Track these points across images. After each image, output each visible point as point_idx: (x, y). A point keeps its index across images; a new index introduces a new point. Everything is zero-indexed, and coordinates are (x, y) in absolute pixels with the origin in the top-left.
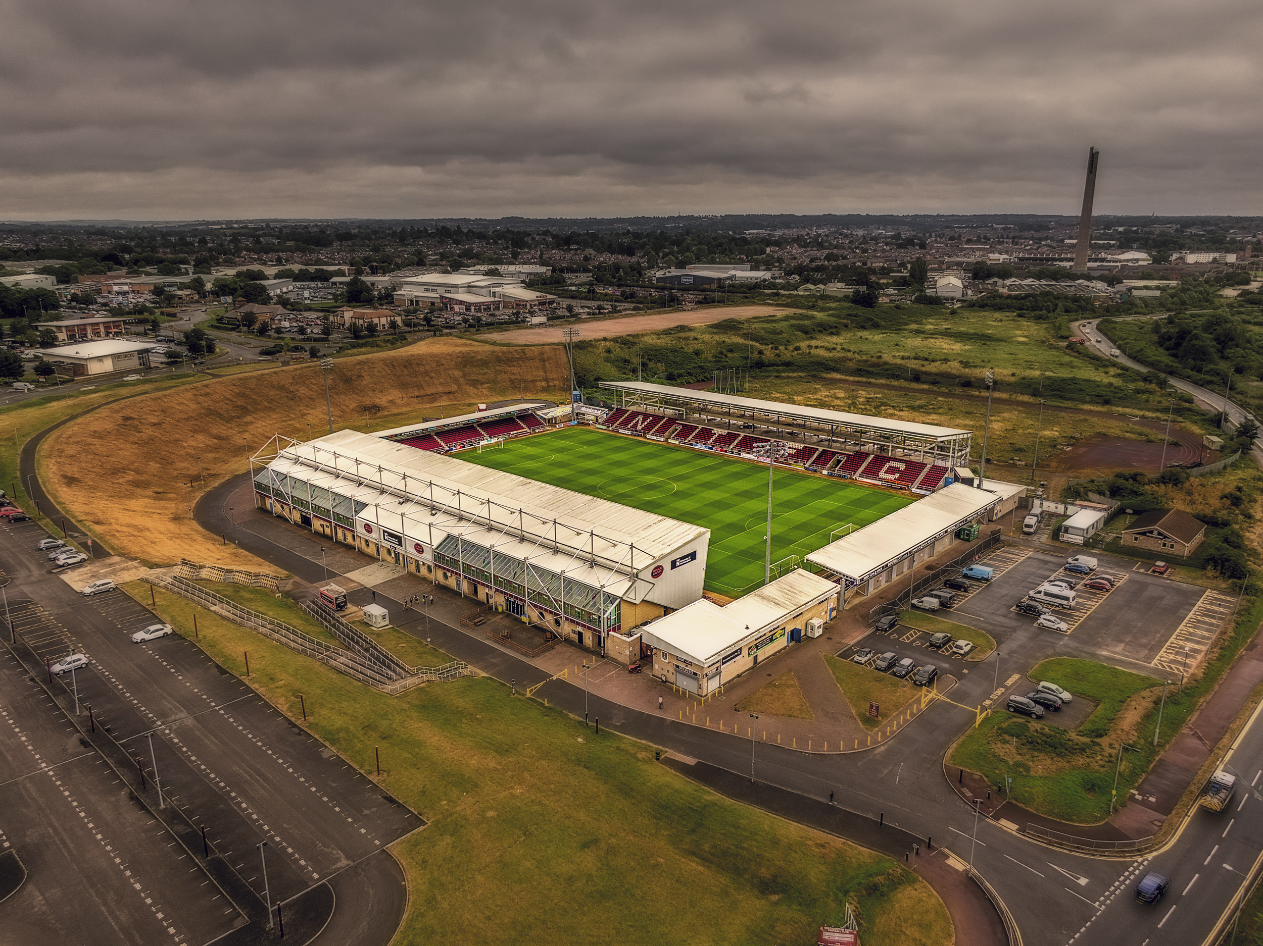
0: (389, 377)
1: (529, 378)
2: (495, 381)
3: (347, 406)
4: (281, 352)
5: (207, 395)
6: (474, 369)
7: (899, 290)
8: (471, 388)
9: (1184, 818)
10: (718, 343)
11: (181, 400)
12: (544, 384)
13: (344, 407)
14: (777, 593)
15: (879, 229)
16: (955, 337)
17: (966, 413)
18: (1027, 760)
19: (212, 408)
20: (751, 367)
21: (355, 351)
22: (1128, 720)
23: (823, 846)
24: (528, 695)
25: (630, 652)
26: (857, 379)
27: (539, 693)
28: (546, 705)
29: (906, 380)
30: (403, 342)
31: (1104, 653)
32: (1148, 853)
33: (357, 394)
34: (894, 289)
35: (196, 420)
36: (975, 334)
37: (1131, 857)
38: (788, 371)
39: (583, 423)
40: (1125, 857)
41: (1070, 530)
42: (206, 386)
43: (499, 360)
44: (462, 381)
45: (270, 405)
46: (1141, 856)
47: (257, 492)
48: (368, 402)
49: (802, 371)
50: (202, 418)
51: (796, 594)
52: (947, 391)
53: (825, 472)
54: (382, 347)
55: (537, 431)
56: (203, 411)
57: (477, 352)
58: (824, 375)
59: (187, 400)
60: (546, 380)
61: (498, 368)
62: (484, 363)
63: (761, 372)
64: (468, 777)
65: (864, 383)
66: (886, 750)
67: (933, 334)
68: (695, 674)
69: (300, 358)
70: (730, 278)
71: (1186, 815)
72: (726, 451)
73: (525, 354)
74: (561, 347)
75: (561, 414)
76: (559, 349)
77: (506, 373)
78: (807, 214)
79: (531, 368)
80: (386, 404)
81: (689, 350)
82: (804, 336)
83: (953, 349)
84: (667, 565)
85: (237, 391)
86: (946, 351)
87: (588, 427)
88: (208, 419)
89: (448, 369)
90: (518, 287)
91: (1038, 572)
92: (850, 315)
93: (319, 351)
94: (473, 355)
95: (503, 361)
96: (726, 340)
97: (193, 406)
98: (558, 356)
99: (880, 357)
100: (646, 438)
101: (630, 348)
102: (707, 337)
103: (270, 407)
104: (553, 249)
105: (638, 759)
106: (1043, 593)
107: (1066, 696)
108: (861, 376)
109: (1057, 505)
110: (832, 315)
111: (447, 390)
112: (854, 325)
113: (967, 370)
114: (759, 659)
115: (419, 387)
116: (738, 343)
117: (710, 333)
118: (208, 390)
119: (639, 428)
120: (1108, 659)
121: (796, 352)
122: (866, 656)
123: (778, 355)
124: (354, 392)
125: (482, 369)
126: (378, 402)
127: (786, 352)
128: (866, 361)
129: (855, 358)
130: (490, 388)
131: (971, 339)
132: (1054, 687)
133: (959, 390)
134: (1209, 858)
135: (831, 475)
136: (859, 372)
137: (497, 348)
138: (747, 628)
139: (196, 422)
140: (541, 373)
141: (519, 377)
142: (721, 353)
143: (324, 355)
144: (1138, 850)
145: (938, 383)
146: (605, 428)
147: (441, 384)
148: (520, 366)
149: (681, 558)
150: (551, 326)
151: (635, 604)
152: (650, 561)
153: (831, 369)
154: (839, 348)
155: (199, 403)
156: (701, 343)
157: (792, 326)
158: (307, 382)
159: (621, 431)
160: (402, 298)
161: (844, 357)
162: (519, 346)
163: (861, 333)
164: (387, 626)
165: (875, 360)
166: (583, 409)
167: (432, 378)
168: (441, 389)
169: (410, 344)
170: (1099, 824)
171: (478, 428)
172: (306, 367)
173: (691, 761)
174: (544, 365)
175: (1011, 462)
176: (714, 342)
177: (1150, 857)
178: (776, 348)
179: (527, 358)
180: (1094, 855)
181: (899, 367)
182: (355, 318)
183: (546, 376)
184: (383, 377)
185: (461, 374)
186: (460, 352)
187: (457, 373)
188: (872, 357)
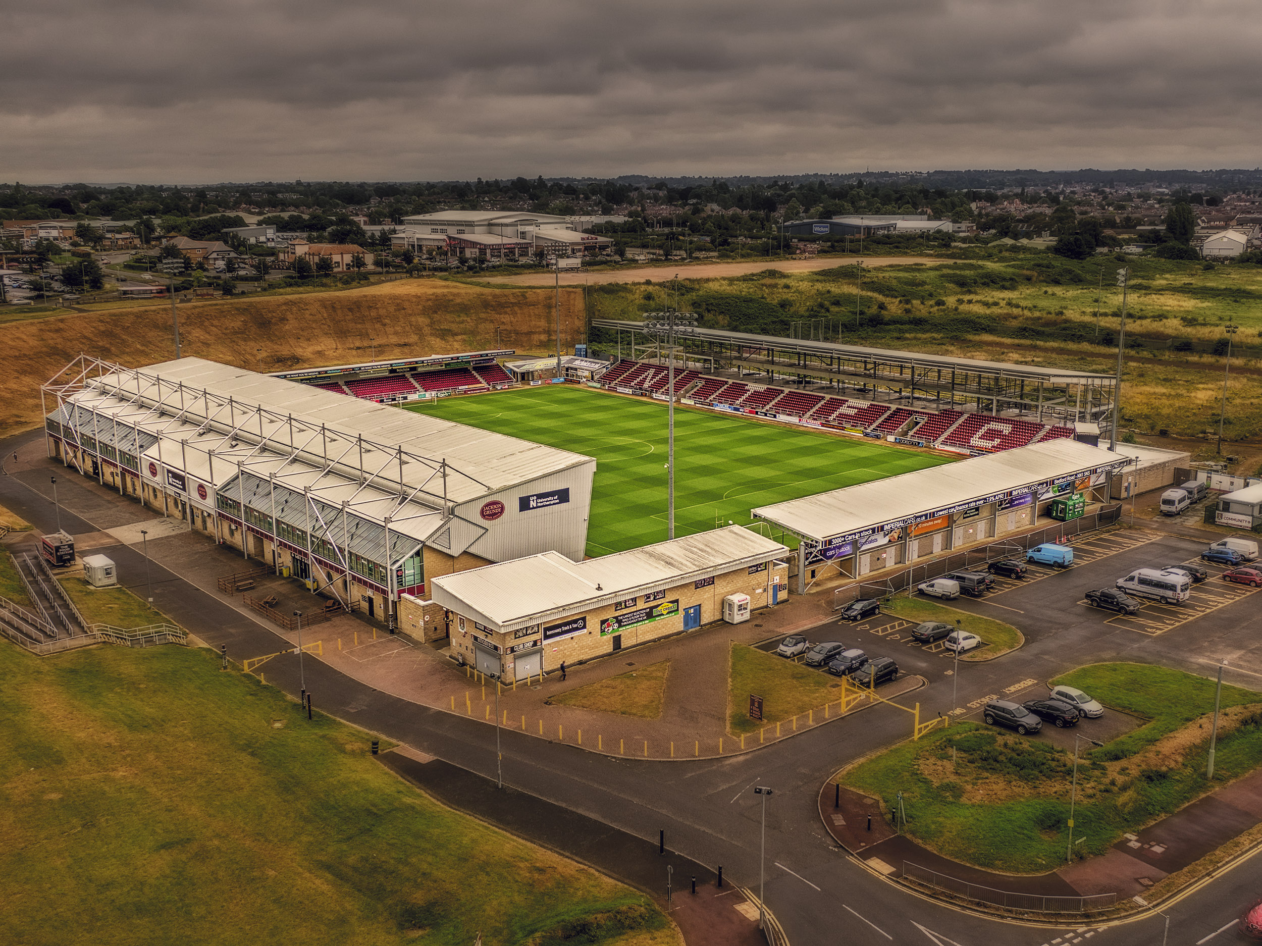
0: (324, 322)
1: (525, 328)
2: (473, 333)
3: (254, 356)
4: (188, 289)
5: (58, 331)
6: (448, 317)
7: (1145, 248)
8: (438, 340)
9: (1203, 877)
10: (819, 293)
11: (18, 335)
12: (543, 337)
13: (249, 357)
14: (682, 552)
15: (1160, 187)
16: (1194, 293)
17: (1165, 380)
18: (966, 782)
19: (59, 346)
20: (861, 325)
21: (289, 289)
22: (1178, 741)
23: (541, 871)
24: (247, 670)
25: (426, 623)
26: (1016, 341)
27: (264, 669)
28: (264, 682)
29: (1091, 342)
30: (362, 282)
31: (1202, 660)
32: (1103, 921)
33: (272, 341)
34: (1138, 246)
35: (30, 359)
36: (1226, 289)
37: (1068, 924)
38: (915, 331)
39: (571, 381)
40: (1057, 923)
41: (1233, 507)
42: (62, 321)
43: (486, 305)
44: (427, 330)
45: (144, 348)
46: (1087, 924)
47: (51, 435)
48: (285, 351)
49: (938, 331)
50: (41, 357)
51: (708, 553)
52: (1151, 356)
53: (891, 438)
54: (330, 287)
55: (499, 388)
56: (44, 349)
57: (458, 295)
58: (970, 337)
59: (28, 336)
60: (548, 332)
61: (483, 315)
62: (464, 309)
63: (875, 332)
64: (57, 751)
65: (1027, 346)
66: (746, 760)
67: (1160, 291)
68: (496, 648)
69: (208, 295)
70: (887, 227)
71: (1208, 874)
72: (757, 413)
73: (526, 298)
74: (579, 290)
75: (542, 367)
76: (575, 293)
77: (492, 321)
78: (1056, 169)
79: (530, 316)
80: (312, 356)
81: (774, 299)
82: (958, 289)
83: (1182, 306)
84: (511, 504)
85: (102, 328)
86: (1169, 308)
87: (577, 386)
88: (48, 359)
89: (410, 315)
90: (562, 228)
91: (1157, 560)
92: (1039, 265)
93: (235, 287)
94: (451, 298)
95: (492, 306)
96: (833, 289)
97: (33, 342)
98: (572, 302)
99: (1062, 313)
100: (652, 398)
101: (683, 295)
102: (804, 286)
103: (143, 351)
104: (662, 204)
105: (343, 751)
106: (1136, 579)
107: (1093, 707)
108: (1026, 338)
109: (1232, 480)
110: (1013, 266)
111: (402, 341)
112: (1041, 278)
113: (1189, 330)
114: (625, 643)
115: (363, 335)
116: (850, 295)
117: (812, 281)
118: (61, 325)
119: (646, 385)
120: (1203, 667)
121: (936, 308)
122: (796, 644)
123: (907, 311)
124: (269, 339)
125: (459, 316)
126: (299, 352)
127: (922, 307)
128: (1039, 318)
129: (1023, 315)
130: (464, 340)
131: (1219, 295)
132: (1074, 692)
133: (1168, 356)
134: (1214, 934)
135: (900, 442)
136: (1022, 332)
137: (487, 291)
138: (599, 588)
139: (29, 362)
140: (543, 323)
141: (509, 328)
142: (821, 306)
143: (243, 293)
144: (1087, 916)
145: (1139, 345)
146: (599, 385)
147: (396, 333)
148: (514, 314)
149: (540, 496)
150: (587, 271)
151: (452, 557)
152: (483, 491)
153: (983, 329)
154: (1003, 303)
155: (43, 340)
156: (795, 292)
157: (942, 276)
158: (206, 323)
159: (620, 389)
160: (401, 242)
161: (1007, 314)
162: (520, 287)
163: (1050, 290)
164: (113, 585)
165: (1053, 317)
166: (577, 362)
167: (385, 325)
168: (394, 340)
169: (373, 284)
170: (1039, 875)
171: (411, 380)
172: (211, 305)
173: (423, 757)
174: (550, 312)
175: (1201, 435)
176: (813, 292)
177: (1102, 927)
178: (908, 302)
179: (526, 304)
180: (1003, 917)
181: (1084, 326)
182: (310, 254)
183: (549, 327)
184: (315, 321)
185: (427, 321)
186: (433, 294)
187: (422, 320)
188: (1050, 313)
